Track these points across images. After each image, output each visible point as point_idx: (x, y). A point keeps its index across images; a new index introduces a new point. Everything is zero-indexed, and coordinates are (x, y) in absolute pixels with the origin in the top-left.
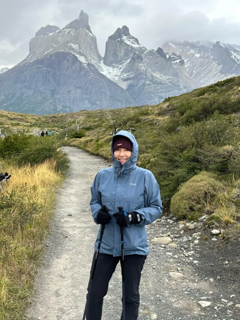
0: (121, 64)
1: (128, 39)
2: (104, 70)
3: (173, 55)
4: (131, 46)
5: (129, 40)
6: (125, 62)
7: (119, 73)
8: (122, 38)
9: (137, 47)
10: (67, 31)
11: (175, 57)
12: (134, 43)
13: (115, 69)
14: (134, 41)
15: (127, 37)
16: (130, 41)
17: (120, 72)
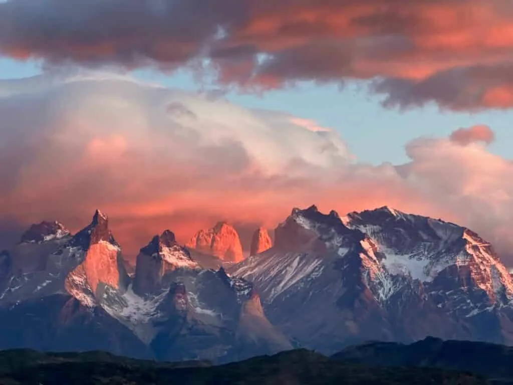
0: (158, 294)
1: (172, 253)
2: (129, 303)
3: (241, 281)
4: (175, 264)
5: (173, 255)
6: (164, 291)
7: (152, 310)
8: (160, 253)
9: (187, 265)
10: (71, 251)
11: (242, 284)
12: (181, 259)
13: (148, 302)
14: (183, 255)
15: (170, 250)
16: (175, 256)
17: (154, 309)
